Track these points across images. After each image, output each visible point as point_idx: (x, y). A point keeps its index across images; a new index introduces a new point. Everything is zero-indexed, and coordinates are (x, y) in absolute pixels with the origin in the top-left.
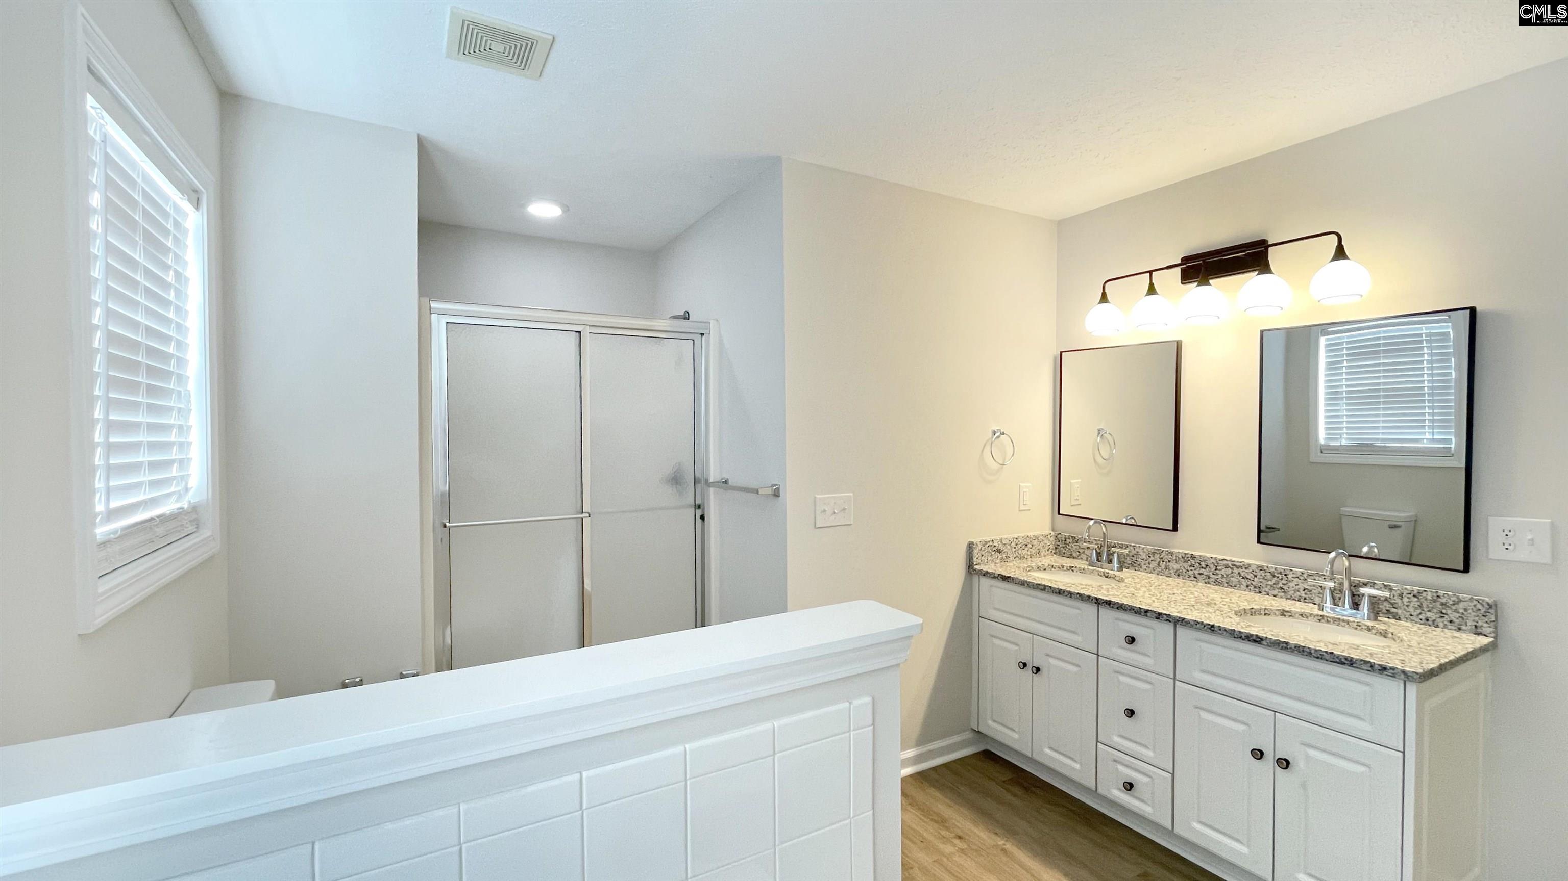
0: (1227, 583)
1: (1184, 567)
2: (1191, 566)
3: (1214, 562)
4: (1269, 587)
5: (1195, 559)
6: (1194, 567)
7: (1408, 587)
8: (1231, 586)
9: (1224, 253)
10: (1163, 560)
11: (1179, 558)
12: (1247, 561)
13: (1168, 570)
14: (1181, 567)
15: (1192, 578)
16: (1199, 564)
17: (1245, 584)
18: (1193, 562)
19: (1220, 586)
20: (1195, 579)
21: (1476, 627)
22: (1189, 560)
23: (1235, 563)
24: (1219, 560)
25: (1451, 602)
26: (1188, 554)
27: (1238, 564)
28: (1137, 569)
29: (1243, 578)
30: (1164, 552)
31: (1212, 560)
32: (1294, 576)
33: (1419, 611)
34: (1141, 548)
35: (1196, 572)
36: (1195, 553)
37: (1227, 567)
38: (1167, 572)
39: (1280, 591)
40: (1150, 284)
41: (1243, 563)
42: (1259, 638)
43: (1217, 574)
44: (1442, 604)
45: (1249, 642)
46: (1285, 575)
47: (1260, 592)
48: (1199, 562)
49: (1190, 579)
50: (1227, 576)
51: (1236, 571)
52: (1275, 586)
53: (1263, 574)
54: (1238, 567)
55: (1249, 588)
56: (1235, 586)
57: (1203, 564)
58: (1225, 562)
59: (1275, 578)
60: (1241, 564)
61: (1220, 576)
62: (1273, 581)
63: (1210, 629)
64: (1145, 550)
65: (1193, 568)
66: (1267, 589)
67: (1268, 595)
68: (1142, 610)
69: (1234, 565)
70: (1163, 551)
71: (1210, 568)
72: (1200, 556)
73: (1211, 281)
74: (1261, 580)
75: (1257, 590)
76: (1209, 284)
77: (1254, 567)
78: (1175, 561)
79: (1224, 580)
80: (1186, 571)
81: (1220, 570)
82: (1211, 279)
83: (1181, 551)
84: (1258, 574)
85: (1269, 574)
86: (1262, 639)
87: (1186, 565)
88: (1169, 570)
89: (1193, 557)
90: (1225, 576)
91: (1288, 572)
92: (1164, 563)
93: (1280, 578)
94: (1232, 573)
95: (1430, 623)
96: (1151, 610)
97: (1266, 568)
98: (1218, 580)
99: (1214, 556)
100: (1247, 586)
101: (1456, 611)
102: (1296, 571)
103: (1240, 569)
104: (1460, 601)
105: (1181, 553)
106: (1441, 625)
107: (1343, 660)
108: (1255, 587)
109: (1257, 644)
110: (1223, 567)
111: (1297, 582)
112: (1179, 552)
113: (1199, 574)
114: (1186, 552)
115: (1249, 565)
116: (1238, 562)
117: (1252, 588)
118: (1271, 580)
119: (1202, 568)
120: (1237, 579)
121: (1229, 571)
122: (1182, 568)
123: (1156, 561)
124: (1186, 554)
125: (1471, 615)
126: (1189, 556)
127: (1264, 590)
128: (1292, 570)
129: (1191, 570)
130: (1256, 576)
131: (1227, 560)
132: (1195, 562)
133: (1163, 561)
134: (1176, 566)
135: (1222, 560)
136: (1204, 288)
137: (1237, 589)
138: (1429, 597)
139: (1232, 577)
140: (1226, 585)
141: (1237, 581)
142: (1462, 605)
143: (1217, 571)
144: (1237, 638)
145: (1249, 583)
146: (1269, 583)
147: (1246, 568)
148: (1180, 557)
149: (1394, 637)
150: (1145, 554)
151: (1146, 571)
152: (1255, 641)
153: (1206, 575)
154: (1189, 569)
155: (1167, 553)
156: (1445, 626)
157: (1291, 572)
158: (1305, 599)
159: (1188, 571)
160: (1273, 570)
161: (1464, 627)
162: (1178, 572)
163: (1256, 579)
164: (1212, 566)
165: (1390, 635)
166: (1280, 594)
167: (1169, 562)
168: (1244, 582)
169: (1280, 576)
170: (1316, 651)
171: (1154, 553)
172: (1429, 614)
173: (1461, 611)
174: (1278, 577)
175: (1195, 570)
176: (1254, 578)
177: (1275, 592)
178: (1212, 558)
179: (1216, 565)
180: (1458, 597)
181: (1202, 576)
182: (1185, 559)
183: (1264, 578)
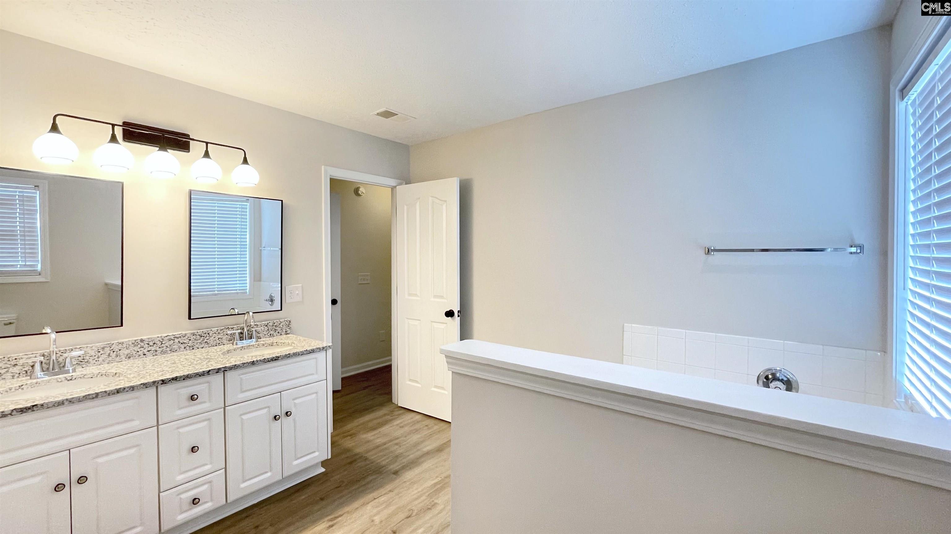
0: (170, 350)
1: (134, 350)
2: (141, 347)
3: (160, 339)
4: (198, 344)
5: (144, 342)
6: (143, 347)
7: (264, 323)
8: (174, 351)
9: (180, 136)
10: (114, 350)
11: (129, 345)
12: (184, 333)
13: (118, 357)
14: (131, 351)
15: (142, 356)
16: (148, 344)
17: (183, 347)
18: (142, 344)
19: (165, 354)
20: (145, 356)
21: (286, 331)
22: (139, 344)
23: (176, 336)
24: (164, 337)
25: (278, 324)
26: (137, 340)
27: (178, 336)
28: (84, 366)
29: (182, 343)
30: (115, 344)
31: (158, 339)
32: (213, 333)
33: (267, 332)
34: (88, 348)
35: (145, 351)
36: (143, 338)
37: (170, 340)
38: (118, 359)
39: (205, 344)
40: (112, 134)
41: (181, 334)
42: (277, 357)
43: (163, 347)
44: (276, 326)
45: (273, 362)
46: (208, 334)
47: (193, 349)
48: (148, 343)
49: (141, 357)
50: (170, 346)
51: (176, 340)
52: (202, 342)
53: (195, 338)
54: (177, 338)
55: (186, 348)
56: (176, 351)
57: (151, 344)
58: (168, 337)
59: (203, 337)
60: (180, 335)
61: (165, 347)
62: (201, 340)
63: (252, 364)
64: (94, 348)
65: (142, 349)
66: (197, 346)
67: (198, 348)
68: (205, 372)
69: (175, 337)
70: (113, 344)
71: (157, 344)
72: (149, 338)
73: (169, 150)
74: (193, 341)
75: (191, 348)
76: (166, 151)
77: (188, 335)
78: (125, 348)
79: (168, 349)
80: (136, 353)
81: (164, 344)
82: (169, 149)
83: (130, 339)
84: (192, 338)
85: (198, 336)
86: (279, 357)
87: (136, 349)
88: (120, 357)
89: (142, 341)
90: (169, 346)
91: (209, 332)
92: (115, 353)
93: (205, 336)
94: (174, 342)
95: (272, 336)
96: (212, 370)
97: (196, 333)
98: (163, 351)
99: (159, 336)
100: (185, 348)
101: (280, 327)
102: (214, 330)
103: (179, 338)
104: (281, 322)
105: (131, 341)
106: (275, 335)
107: (311, 351)
108: (190, 347)
109: (277, 361)
110: (167, 341)
111: (215, 336)
112: (129, 341)
113: (148, 351)
114: (136, 339)
115: (186, 335)
116: (178, 334)
117: (188, 348)
118: (200, 340)
119: (150, 346)
120: (177, 345)
121: (172, 342)
122: (133, 351)
123: (105, 354)
124: (135, 341)
125: (284, 327)
126: (139, 341)
127: (195, 346)
128: (212, 330)
129: (141, 351)
130: (190, 340)
131: (169, 336)
132: (144, 344)
133: (114, 352)
134: (127, 352)
135: (166, 337)
136: (162, 153)
137: (178, 352)
138: (271, 325)
139: (174, 345)
140: (169, 352)
141: (178, 346)
142: (282, 324)
143: (163, 345)
144: (267, 362)
145: (186, 346)
146: (199, 341)
147: (184, 337)
148: (130, 343)
149: (277, 344)
150: (94, 351)
151: (95, 364)
152: (275, 360)
153: (153, 351)
154: (139, 350)
155: (117, 344)
156: (277, 335)
157: (211, 331)
158: (219, 344)
159: (138, 352)
160: (201, 333)
161: (282, 333)
162: (128, 355)
163: (190, 342)
164: (158, 342)
165: (275, 344)
166: (205, 346)
167: (120, 350)
168: (182, 346)
169: (205, 335)
170: (301, 352)
171: (103, 348)
172: (271, 332)
173: (281, 327)
174: (204, 336)
175: (144, 349)
176: (189, 342)
177: (202, 346)
178: (158, 337)
179: (162, 341)
180: (280, 322)
181: (150, 352)
182: (135, 344)
183: (195, 340)
